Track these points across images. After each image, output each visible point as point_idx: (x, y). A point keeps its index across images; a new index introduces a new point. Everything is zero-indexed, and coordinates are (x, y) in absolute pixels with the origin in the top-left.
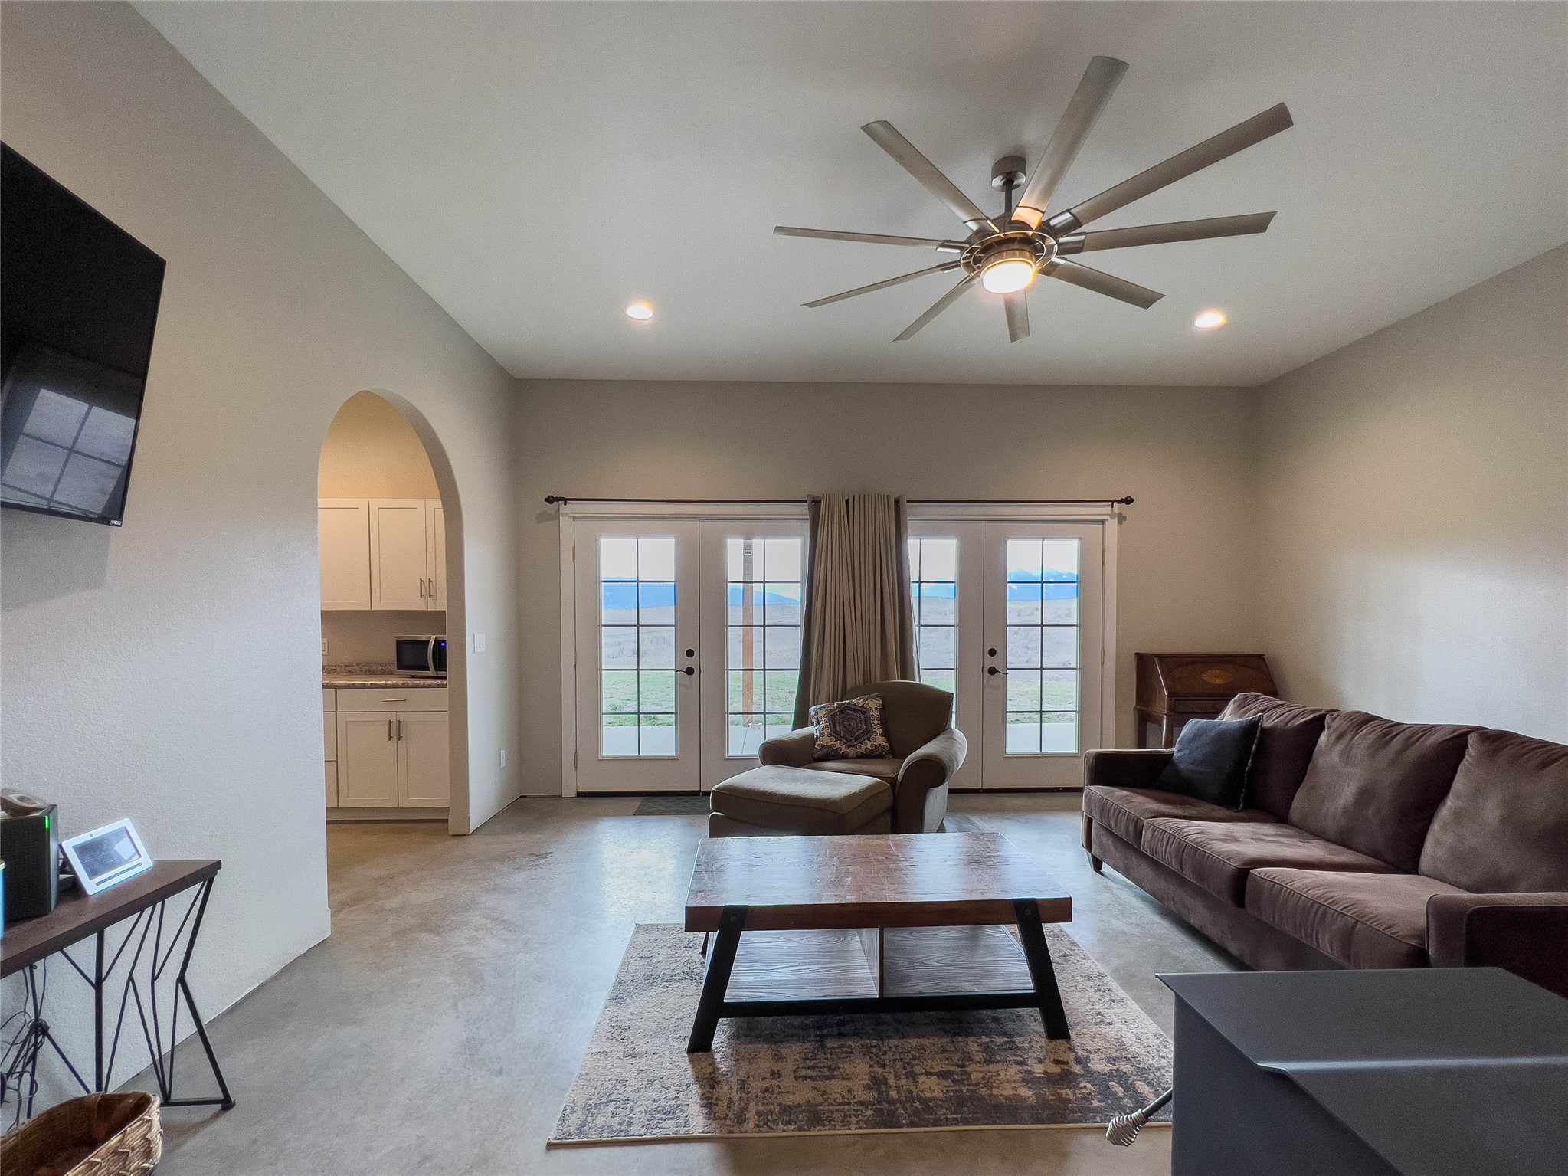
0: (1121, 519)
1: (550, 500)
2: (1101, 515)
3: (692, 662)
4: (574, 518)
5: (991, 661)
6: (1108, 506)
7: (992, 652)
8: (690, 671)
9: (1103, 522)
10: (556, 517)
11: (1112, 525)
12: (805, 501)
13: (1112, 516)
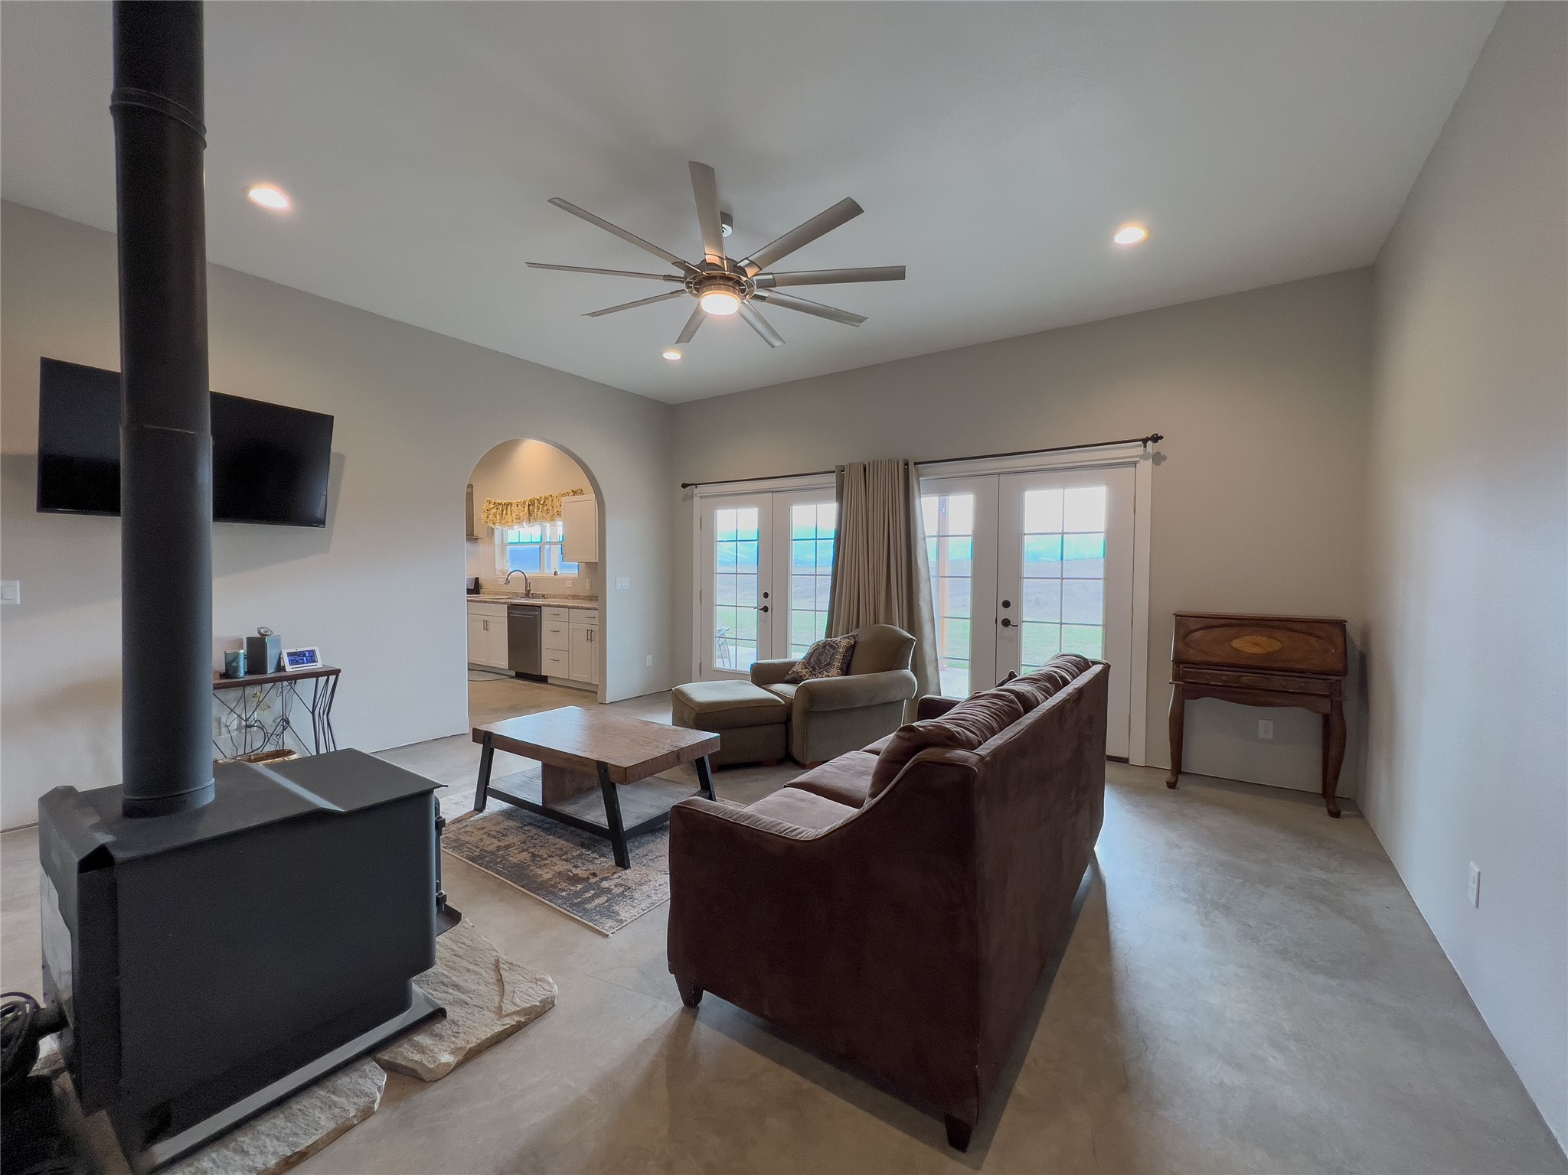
0: (1158, 459)
1: (684, 486)
2: (1130, 457)
3: (767, 602)
4: (701, 497)
5: (1004, 613)
6: (1139, 446)
7: (1006, 604)
8: (765, 609)
9: (1135, 463)
10: (691, 497)
11: (1146, 466)
12: (834, 472)
13: (1144, 457)
